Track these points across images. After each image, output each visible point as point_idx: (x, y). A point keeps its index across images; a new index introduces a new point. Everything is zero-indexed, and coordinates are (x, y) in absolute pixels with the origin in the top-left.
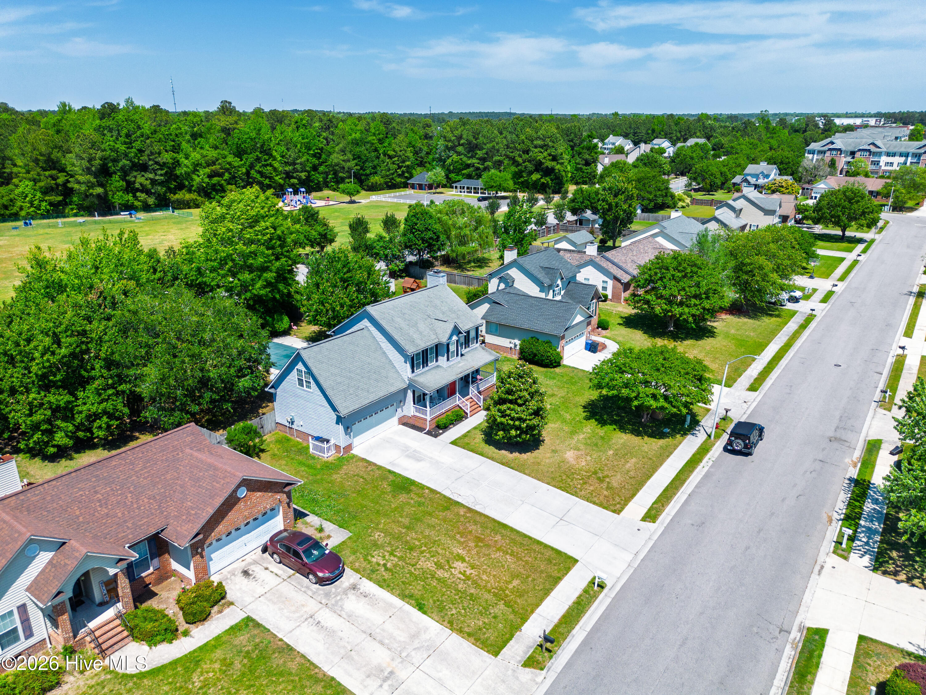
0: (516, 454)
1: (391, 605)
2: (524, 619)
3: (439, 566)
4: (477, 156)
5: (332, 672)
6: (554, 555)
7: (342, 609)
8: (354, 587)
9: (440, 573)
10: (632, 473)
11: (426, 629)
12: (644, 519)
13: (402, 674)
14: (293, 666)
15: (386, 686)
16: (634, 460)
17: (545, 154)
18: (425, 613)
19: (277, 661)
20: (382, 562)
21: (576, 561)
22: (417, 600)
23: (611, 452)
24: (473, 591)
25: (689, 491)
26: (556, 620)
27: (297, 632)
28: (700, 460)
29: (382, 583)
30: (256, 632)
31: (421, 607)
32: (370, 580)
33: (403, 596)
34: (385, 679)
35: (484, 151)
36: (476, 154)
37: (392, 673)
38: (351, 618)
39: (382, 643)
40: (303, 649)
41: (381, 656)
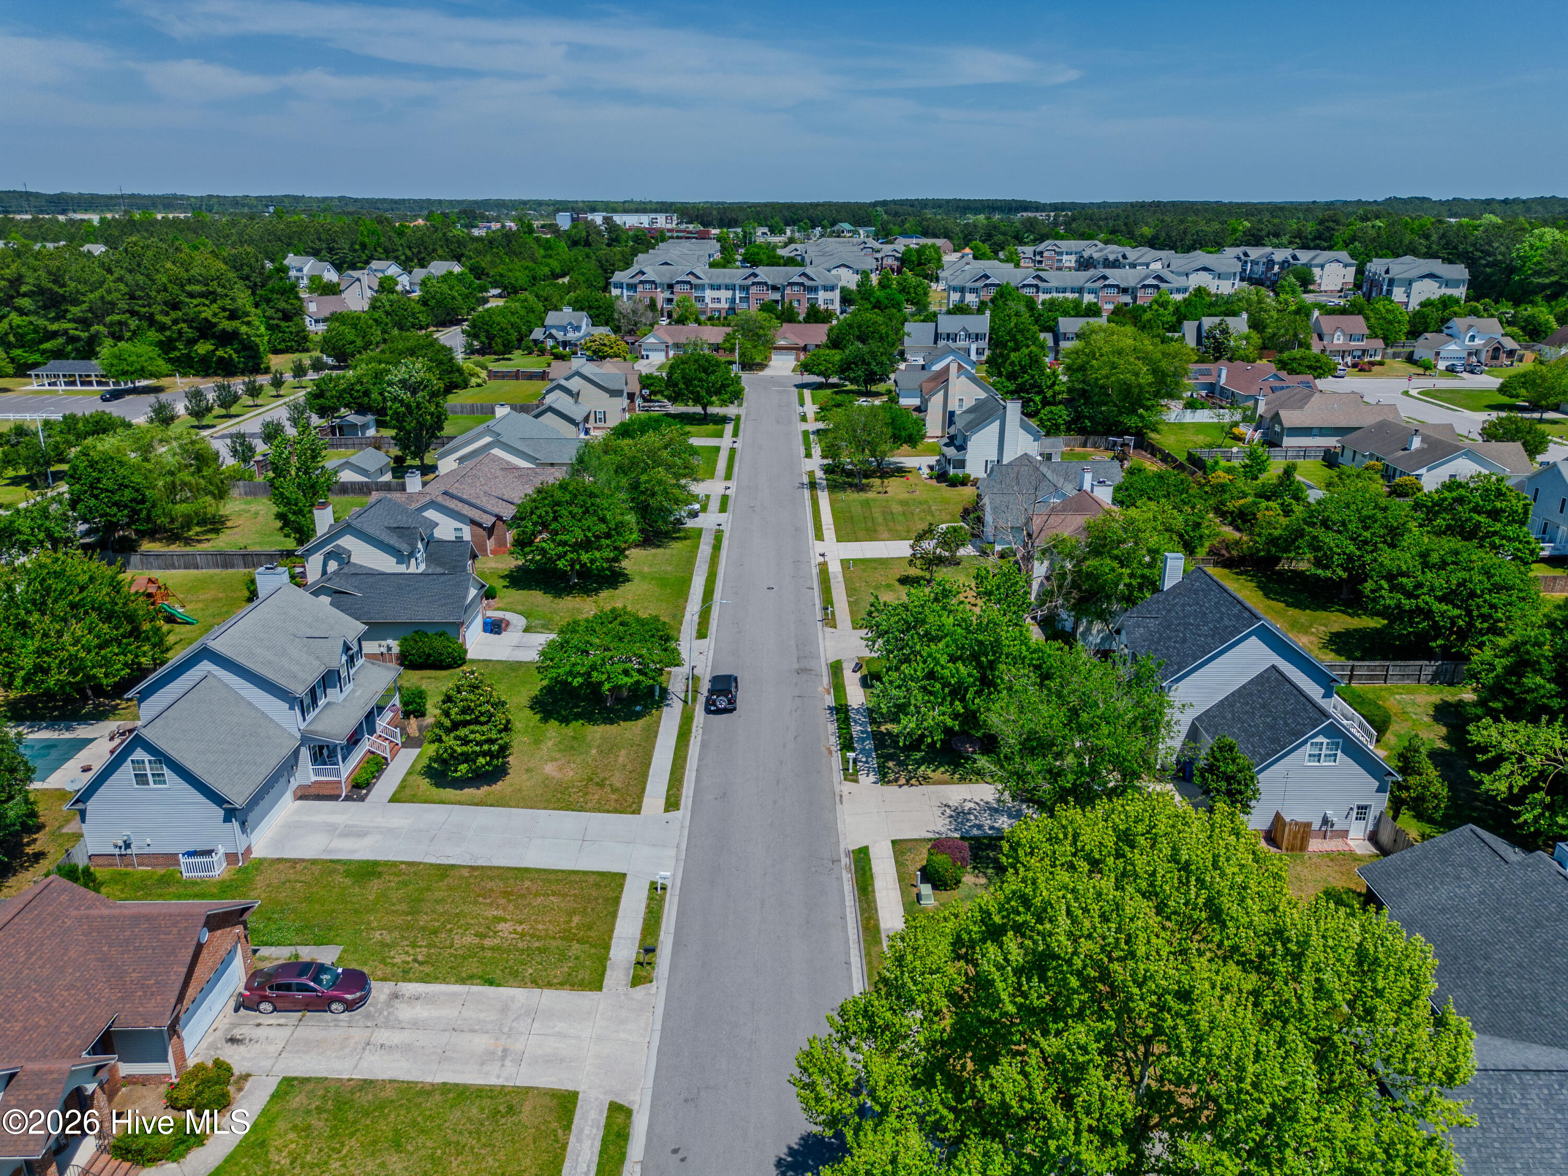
0: (485, 789)
1: (454, 994)
2: (607, 947)
3: (483, 936)
4: (69, 316)
5: (439, 1079)
6: (599, 879)
7: (400, 1022)
8: (396, 996)
9: (488, 942)
10: (629, 767)
11: (513, 999)
12: (667, 810)
13: (518, 1046)
14: (389, 1093)
15: (508, 1063)
16: (623, 752)
17: (215, 307)
18: (499, 985)
19: (365, 1098)
20: (410, 959)
21: (624, 875)
22: (481, 977)
23: (594, 751)
24: (537, 944)
25: (695, 767)
26: (638, 936)
27: (364, 1064)
28: (689, 731)
29: (425, 979)
30: (310, 1086)
31: (491, 983)
32: (410, 981)
33: (462, 981)
34: (503, 1058)
35: (85, 306)
36: (67, 311)
37: (505, 1050)
38: (416, 1025)
39: (473, 1031)
40: (386, 1076)
41: (481, 1042)
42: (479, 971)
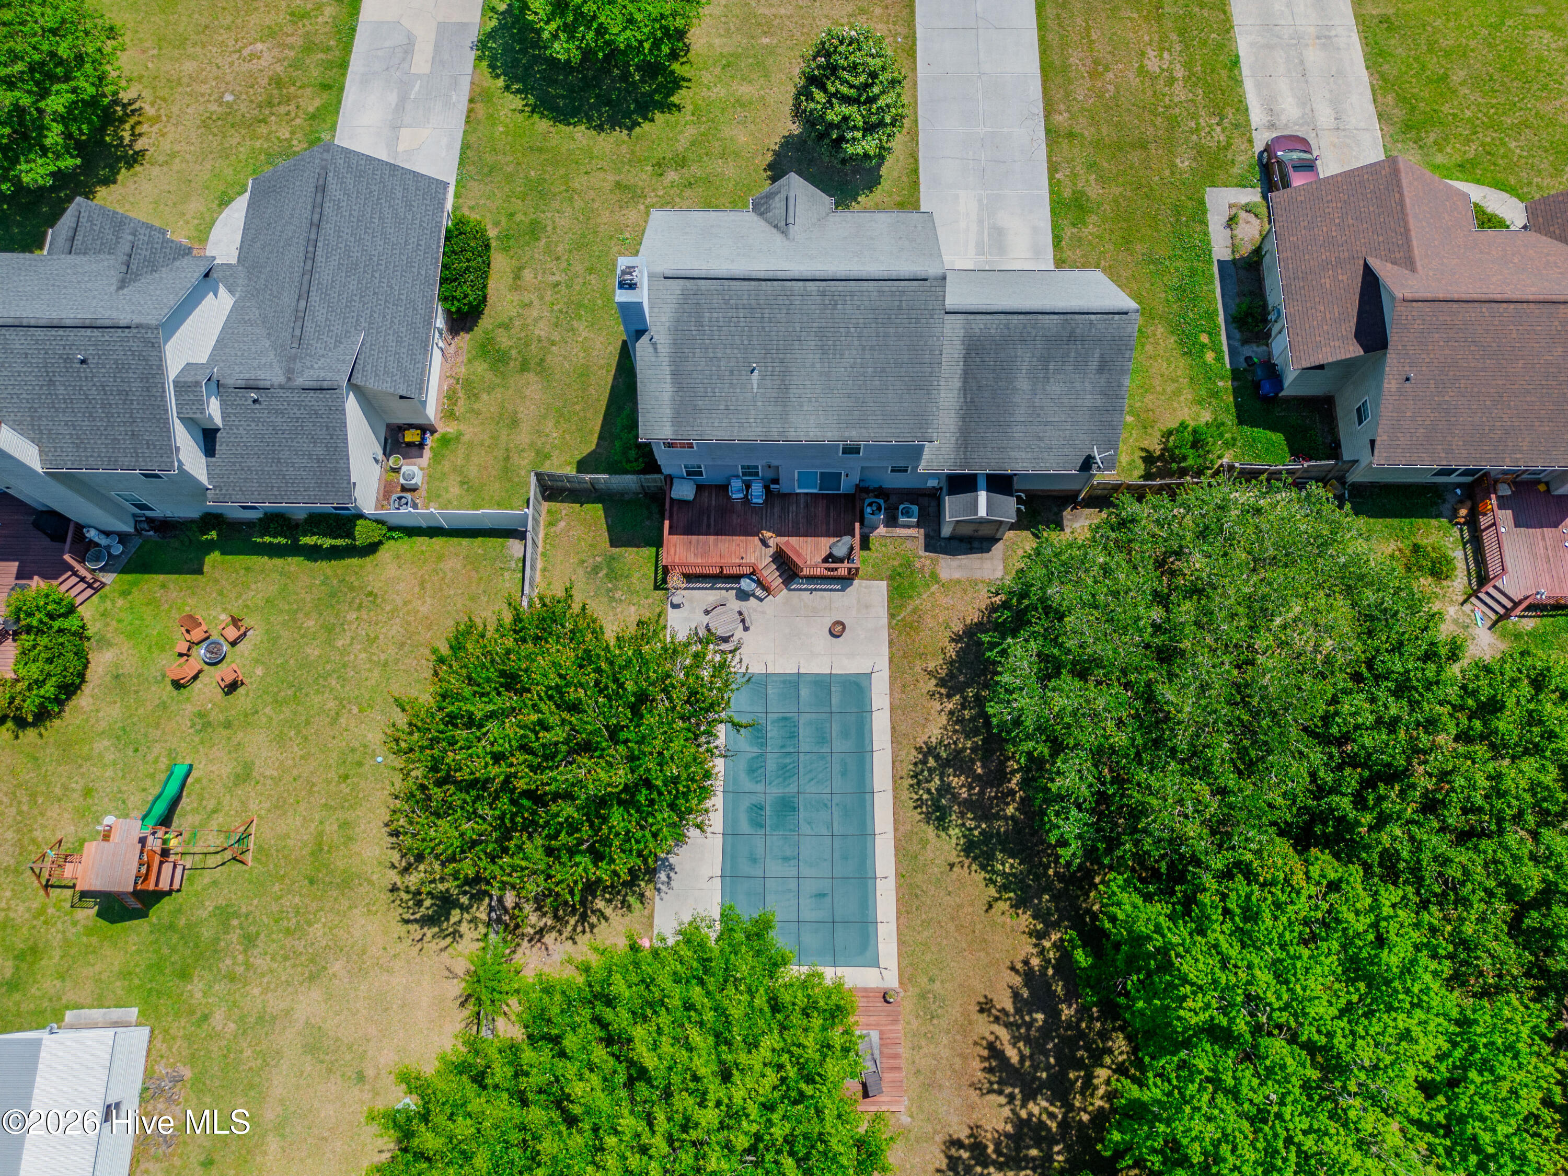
1: (1258, 85)
3: (1171, 81)
5: (1363, 72)
8: (1272, 126)
9: (1179, 73)
11: (1253, 44)
13: (1310, 30)
15: (1333, 33)
18: (1237, 56)
19: (1398, 113)
20: (1218, 129)
22: (1231, 70)
24: (1174, 37)
27: (1362, 125)
29: (1244, 111)
31: (1236, 62)
32: (1248, 121)
33: (1239, 82)
37: (1318, 38)
38: (1305, 101)
39: (1302, 62)
40: (1372, 108)
41: (1313, 56)
42: (1225, 73)
